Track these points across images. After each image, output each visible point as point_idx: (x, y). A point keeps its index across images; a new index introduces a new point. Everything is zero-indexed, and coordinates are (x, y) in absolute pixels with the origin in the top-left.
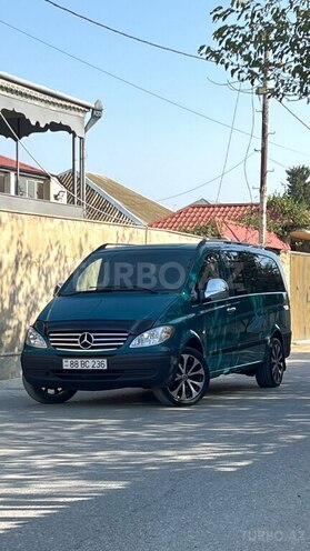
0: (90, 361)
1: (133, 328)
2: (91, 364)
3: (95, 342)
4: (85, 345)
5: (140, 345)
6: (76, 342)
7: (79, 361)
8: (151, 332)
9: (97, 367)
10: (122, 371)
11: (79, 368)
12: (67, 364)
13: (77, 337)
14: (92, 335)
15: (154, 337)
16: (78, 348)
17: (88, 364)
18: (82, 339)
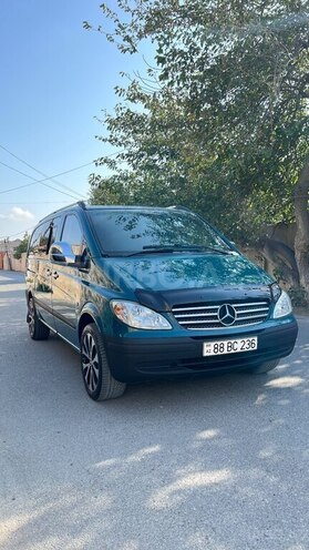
0: (239, 341)
2: (239, 345)
3: (239, 315)
6: (215, 317)
7: (225, 343)
9: (247, 348)
11: (225, 352)
12: (209, 349)
13: (215, 310)
14: (233, 306)
16: (218, 325)
17: (236, 346)
18: (223, 312)
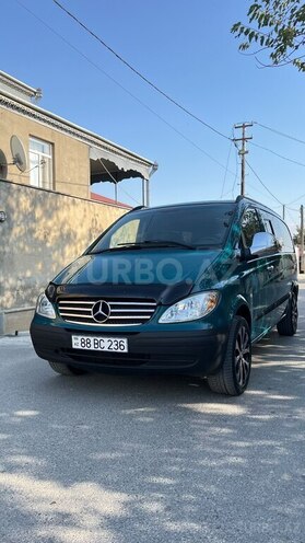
0: (106, 339)
1: (164, 294)
2: (106, 344)
3: (113, 314)
4: (100, 317)
5: (173, 320)
6: (89, 313)
7: (92, 339)
8: (188, 300)
9: (114, 348)
10: (149, 356)
11: (92, 348)
12: (77, 342)
13: (90, 306)
14: (108, 304)
15: (193, 309)
16: (91, 320)
17: (102, 344)
18: (96, 309)
